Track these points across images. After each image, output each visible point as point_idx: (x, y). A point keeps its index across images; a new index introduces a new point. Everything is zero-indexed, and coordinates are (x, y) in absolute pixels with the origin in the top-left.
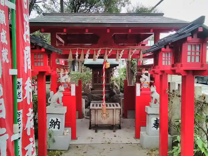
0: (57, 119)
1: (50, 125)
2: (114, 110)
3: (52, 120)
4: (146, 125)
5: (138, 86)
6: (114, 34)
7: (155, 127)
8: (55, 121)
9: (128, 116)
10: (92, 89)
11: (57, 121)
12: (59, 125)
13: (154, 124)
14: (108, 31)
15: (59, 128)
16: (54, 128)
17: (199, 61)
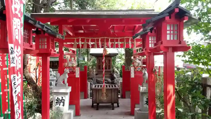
0: (62, 98)
1: (56, 103)
2: (113, 90)
3: (58, 98)
4: (139, 103)
5: (132, 69)
6: (112, 26)
7: (147, 104)
8: (61, 99)
9: (126, 97)
10: (96, 74)
11: (62, 99)
12: (64, 103)
13: (146, 101)
14: (105, 21)
15: (64, 105)
16: (60, 105)
17: (178, 39)
